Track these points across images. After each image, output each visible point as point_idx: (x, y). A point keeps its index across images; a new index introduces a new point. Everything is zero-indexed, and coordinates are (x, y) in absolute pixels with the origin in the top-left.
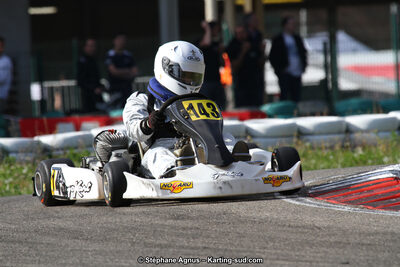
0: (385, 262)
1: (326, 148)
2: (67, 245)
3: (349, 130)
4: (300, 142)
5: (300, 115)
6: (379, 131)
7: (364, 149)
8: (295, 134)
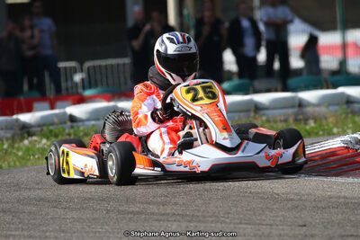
0: (339, 224)
1: (281, 121)
2: (47, 214)
3: (301, 104)
4: (257, 116)
5: (256, 91)
6: (330, 105)
7: (315, 122)
8: (253, 108)
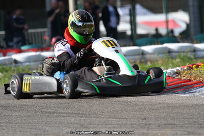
0: (164, 118)
1: (132, 62)
3: (143, 53)
6: (159, 54)
7: (151, 63)
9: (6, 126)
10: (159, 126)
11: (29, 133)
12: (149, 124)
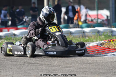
0: (94, 68)
1: (78, 37)
3: (84, 32)
4: (70, 35)
5: (70, 28)
6: (93, 33)
7: (88, 38)
8: (69, 33)
9: (8, 70)
10: (91, 73)
11: (21, 74)
12: (86, 72)
